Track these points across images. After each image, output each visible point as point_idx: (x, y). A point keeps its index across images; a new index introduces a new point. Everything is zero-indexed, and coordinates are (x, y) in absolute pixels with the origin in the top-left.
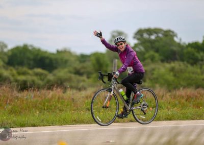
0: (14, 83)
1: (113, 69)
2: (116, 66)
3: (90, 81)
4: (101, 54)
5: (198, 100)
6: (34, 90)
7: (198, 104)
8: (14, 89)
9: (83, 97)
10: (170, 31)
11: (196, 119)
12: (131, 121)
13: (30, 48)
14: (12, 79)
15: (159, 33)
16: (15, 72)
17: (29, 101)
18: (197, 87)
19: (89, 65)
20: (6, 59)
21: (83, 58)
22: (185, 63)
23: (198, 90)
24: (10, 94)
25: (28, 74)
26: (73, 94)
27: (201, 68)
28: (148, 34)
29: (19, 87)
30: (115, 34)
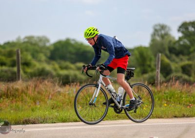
0: (57, 78)
1: (157, 63)
2: (160, 60)
4: (145, 48)
6: (76, 85)
8: (56, 84)
12: (175, 117)
13: (72, 42)
14: (54, 73)
16: (57, 66)
17: (71, 95)
20: (49, 54)
24: (51, 89)
25: (71, 68)
28: (193, 27)
29: (61, 82)
30: (158, 28)
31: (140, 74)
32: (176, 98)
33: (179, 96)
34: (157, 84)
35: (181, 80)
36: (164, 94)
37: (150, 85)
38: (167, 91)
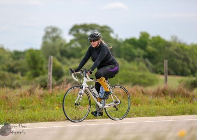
1: (49, 66)
3: (25, 78)
4: (37, 51)
5: (135, 97)
7: (135, 101)
9: (17, 95)
10: (106, 27)
11: (134, 117)
15: (95, 29)
18: (134, 84)
19: (24, 62)
21: (17, 55)
22: (122, 59)
23: (134, 87)
26: (7, 93)
27: (138, 65)
28: (84, 30)
30: (50, 30)
31: (32, 77)
32: (68, 101)
33: (71, 99)
34: (49, 87)
35: (73, 82)
36: (56, 97)
37: (42, 88)
38: (59, 94)
